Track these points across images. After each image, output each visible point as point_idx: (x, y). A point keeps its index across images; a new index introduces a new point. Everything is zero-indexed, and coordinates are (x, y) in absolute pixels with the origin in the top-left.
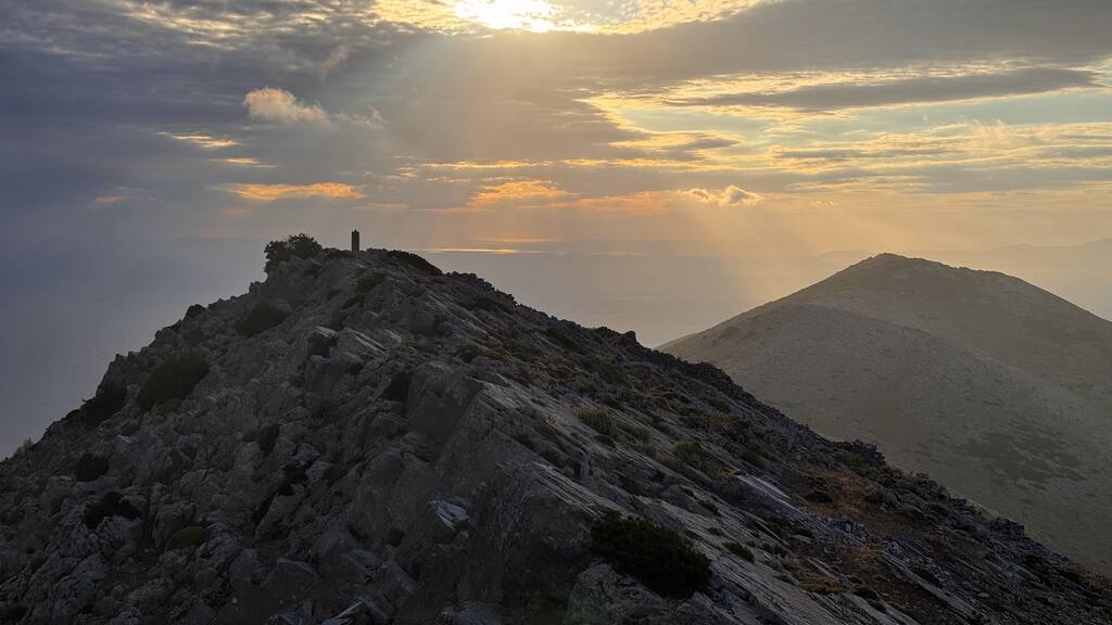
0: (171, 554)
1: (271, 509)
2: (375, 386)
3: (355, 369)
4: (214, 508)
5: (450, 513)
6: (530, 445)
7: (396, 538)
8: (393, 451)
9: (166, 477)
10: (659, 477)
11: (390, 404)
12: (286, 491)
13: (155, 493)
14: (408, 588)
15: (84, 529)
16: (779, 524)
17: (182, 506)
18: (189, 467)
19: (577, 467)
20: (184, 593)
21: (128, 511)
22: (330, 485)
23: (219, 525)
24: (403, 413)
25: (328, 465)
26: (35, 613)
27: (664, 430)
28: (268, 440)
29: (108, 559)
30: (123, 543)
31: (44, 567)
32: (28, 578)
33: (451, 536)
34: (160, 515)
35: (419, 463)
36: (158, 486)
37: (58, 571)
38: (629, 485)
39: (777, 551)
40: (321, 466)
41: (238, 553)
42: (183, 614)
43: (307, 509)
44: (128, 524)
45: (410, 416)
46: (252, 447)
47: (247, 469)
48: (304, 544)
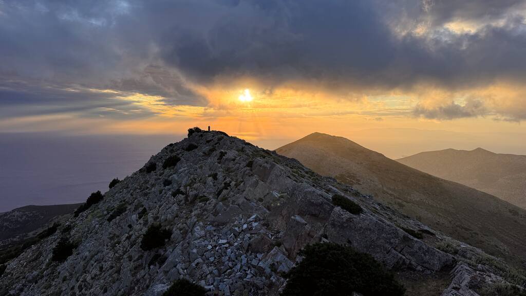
1: (223, 193)
3: (234, 160)
4: (204, 192)
5: (276, 194)
6: (290, 178)
7: (261, 200)
8: (254, 179)
9: (190, 185)
11: (248, 168)
12: (225, 188)
13: (188, 189)
14: (268, 212)
15: (172, 197)
17: (195, 192)
18: (195, 183)
20: (206, 212)
21: (183, 194)
22: (237, 187)
23: (211, 197)
24: (251, 170)
25: (235, 183)
26: (162, 217)
28: (215, 177)
29: (178, 205)
30: (182, 201)
31: (163, 206)
32: (158, 209)
33: (278, 200)
34: (190, 194)
35: (263, 182)
36: (188, 187)
37: (167, 207)
40: (233, 183)
41: (217, 204)
42: (207, 218)
43: (232, 193)
44: (183, 196)
45: (254, 171)
46: (211, 178)
47: (211, 183)
48: (234, 202)
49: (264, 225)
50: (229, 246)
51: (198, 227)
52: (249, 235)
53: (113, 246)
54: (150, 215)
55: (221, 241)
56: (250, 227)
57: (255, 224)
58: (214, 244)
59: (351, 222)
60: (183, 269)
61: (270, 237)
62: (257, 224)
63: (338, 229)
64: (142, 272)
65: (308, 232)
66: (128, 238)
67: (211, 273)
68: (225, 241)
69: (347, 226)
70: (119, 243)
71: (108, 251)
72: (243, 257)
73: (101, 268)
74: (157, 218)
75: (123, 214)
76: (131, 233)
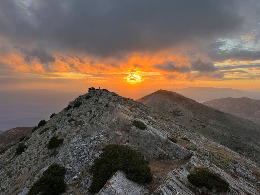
0: (80, 125)
1: (92, 120)
2: (104, 105)
3: (101, 103)
4: (84, 120)
5: (114, 120)
6: (123, 112)
7: (107, 123)
8: (107, 113)
10: (138, 116)
12: (93, 118)
13: (77, 118)
14: (109, 129)
15: (68, 123)
16: (152, 121)
17: (80, 120)
18: (81, 115)
19: (129, 115)
20: (81, 130)
21: (74, 120)
22: (99, 117)
23: (85, 122)
24: (107, 108)
27: (138, 110)
28: (91, 112)
29: (71, 126)
30: (73, 124)
32: (62, 128)
33: (114, 123)
34: (78, 121)
35: (110, 114)
36: (77, 117)
37: (65, 128)
38: (135, 117)
39: (152, 124)
40: (98, 115)
41: (88, 125)
42: (81, 133)
43: (96, 120)
44: (74, 122)
45: (108, 109)
46: (89, 113)
47: (88, 115)
48: (96, 124)
49: (105, 136)
50: (86, 147)
51: (75, 138)
52: (96, 141)
53: (38, 147)
54: (57, 131)
55: (83, 145)
56: (98, 137)
57: (101, 136)
58: (79, 146)
59: (139, 134)
60: (61, 159)
61: (107, 142)
62: (102, 135)
63: (133, 137)
64: (47, 160)
65: (121, 139)
66: (45, 143)
67: (74, 161)
68: (84, 145)
69: (137, 136)
70: (41, 145)
71: (35, 149)
72: (91, 152)
73: (30, 158)
74: (61, 133)
75: (48, 131)
76: (47, 140)
